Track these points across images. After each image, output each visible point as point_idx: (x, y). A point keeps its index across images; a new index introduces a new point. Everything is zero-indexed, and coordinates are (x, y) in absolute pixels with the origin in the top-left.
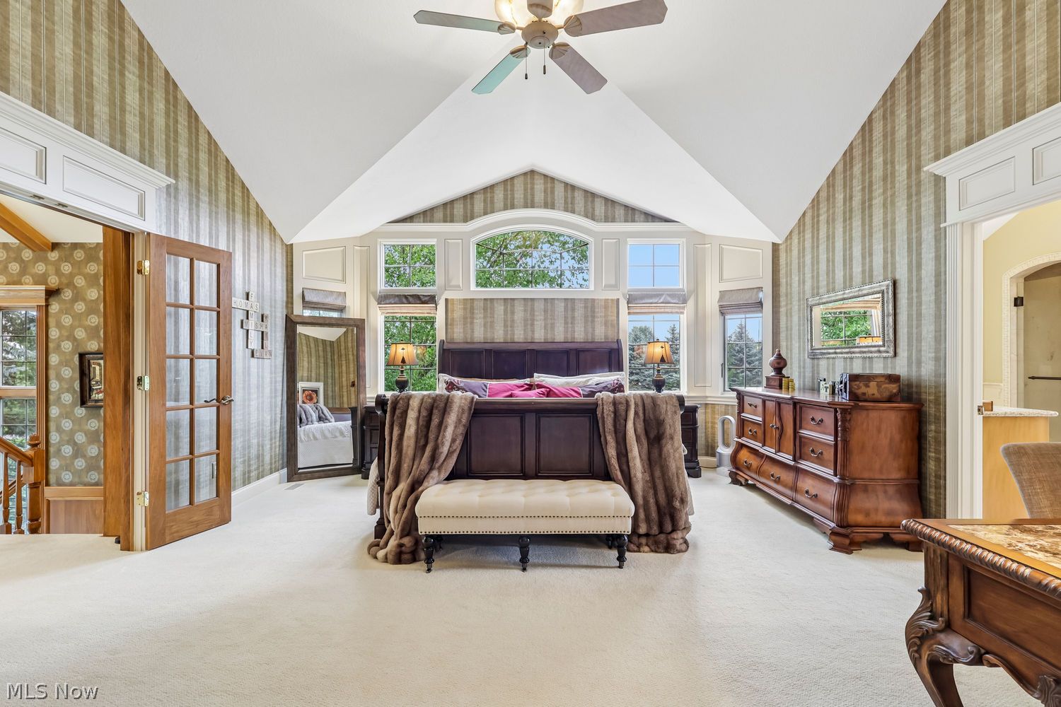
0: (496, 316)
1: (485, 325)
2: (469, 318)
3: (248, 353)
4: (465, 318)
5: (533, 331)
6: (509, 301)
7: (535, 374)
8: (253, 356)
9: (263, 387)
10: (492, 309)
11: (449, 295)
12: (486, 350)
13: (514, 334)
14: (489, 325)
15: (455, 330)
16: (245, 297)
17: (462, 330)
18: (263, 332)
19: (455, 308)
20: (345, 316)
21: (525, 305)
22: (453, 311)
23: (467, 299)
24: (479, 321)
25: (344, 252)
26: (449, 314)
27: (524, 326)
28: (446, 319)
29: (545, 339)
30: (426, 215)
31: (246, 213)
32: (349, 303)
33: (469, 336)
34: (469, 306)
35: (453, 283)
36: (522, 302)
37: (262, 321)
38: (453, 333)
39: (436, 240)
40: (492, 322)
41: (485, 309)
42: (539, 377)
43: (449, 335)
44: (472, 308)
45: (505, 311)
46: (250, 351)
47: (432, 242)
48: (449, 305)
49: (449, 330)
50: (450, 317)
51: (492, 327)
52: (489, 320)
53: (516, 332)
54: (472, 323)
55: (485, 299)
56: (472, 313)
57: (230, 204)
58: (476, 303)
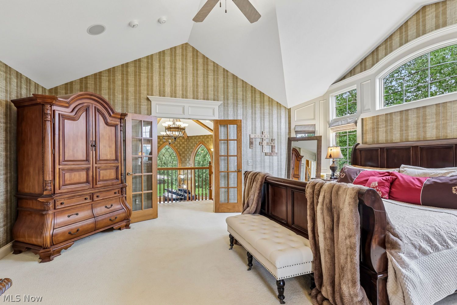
0: (394, 124)
1: (386, 132)
2: (376, 128)
3: (263, 154)
4: (373, 128)
5: (425, 132)
6: (404, 112)
7: (403, 166)
8: (266, 155)
9: (273, 167)
10: (391, 120)
11: (363, 116)
12: (381, 148)
13: (408, 136)
14: (389, 131)
15: (368, 137)
16: (262, 133)
17: (371, 137)
18: (272, 146)
19: (367, 123)
20: (316, 135)
21: (418, 113)
22: (366, 125)
23: (374, 117)
24: (382, 130)
25: (314, 105)
26: (364, 127)
27: (417, 129)
28: (362, 131)
29: (423, 139)
30: (352, 72)
31: (262, 102)
32: (317, 129)
33: (376, 140)
34: (375, 121)
35: (366, 108)
36: (415, 111)
37: (272, 141)
38: (366, 139)
39: (356, 85)
40: (391, 129)
41: (386, 121)
42: (404, 167)
43: (364, 140)
44: (378, 122)
45: (401, 121)
46: (265, 153)
47: (354, 87)
48: (364, 122)
49: (364, 137)
50: (364, 130)
51: (391, 132)
52: (389, 128)
53: (410, 134)
54: (378, 131)
55: (386, 114)
56: (378, 125)
57: (254, 101)
58: (380, 117)
